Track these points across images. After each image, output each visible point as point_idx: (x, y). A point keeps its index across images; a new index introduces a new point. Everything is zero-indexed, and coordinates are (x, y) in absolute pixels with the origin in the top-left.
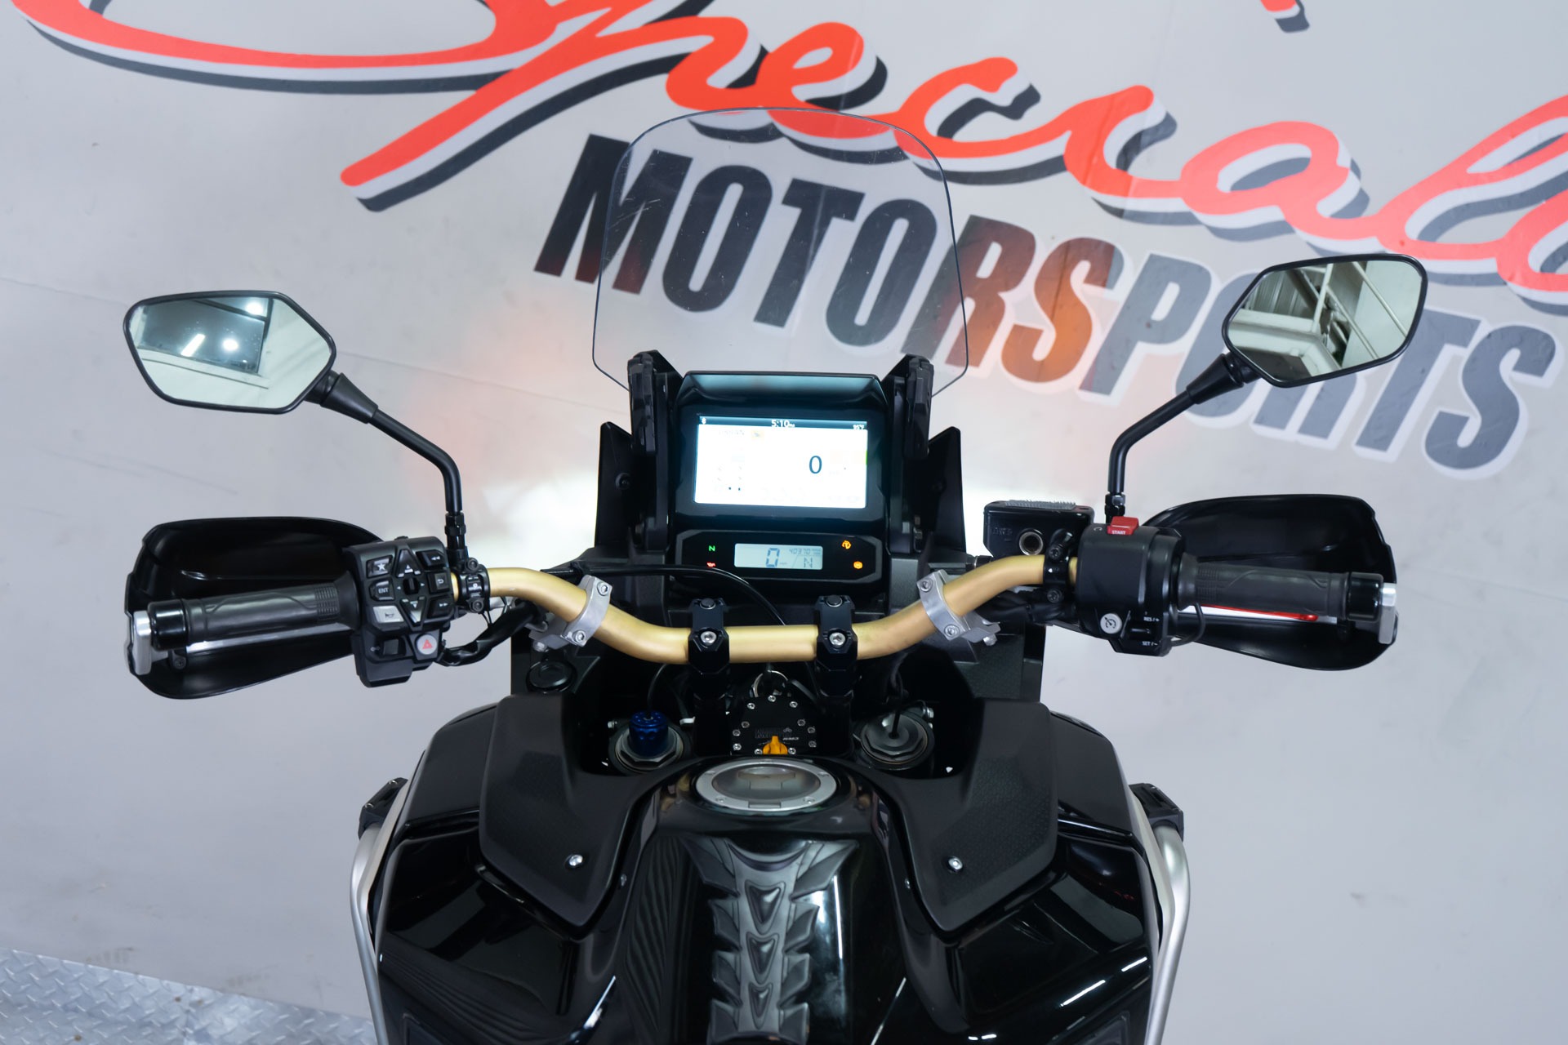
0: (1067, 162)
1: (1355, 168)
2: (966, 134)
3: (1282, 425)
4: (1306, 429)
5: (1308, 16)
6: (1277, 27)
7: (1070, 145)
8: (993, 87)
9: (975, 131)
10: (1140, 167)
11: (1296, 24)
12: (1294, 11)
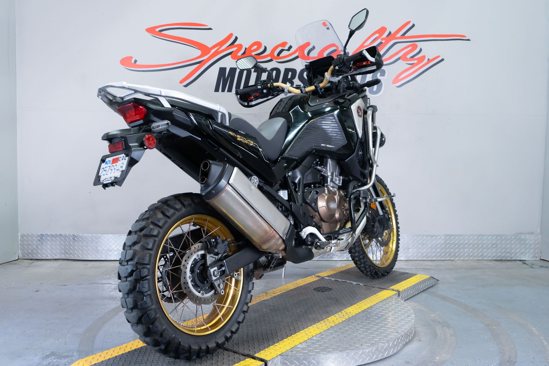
0: (299, 56)
7: (299, 54)
9: (283, 54)
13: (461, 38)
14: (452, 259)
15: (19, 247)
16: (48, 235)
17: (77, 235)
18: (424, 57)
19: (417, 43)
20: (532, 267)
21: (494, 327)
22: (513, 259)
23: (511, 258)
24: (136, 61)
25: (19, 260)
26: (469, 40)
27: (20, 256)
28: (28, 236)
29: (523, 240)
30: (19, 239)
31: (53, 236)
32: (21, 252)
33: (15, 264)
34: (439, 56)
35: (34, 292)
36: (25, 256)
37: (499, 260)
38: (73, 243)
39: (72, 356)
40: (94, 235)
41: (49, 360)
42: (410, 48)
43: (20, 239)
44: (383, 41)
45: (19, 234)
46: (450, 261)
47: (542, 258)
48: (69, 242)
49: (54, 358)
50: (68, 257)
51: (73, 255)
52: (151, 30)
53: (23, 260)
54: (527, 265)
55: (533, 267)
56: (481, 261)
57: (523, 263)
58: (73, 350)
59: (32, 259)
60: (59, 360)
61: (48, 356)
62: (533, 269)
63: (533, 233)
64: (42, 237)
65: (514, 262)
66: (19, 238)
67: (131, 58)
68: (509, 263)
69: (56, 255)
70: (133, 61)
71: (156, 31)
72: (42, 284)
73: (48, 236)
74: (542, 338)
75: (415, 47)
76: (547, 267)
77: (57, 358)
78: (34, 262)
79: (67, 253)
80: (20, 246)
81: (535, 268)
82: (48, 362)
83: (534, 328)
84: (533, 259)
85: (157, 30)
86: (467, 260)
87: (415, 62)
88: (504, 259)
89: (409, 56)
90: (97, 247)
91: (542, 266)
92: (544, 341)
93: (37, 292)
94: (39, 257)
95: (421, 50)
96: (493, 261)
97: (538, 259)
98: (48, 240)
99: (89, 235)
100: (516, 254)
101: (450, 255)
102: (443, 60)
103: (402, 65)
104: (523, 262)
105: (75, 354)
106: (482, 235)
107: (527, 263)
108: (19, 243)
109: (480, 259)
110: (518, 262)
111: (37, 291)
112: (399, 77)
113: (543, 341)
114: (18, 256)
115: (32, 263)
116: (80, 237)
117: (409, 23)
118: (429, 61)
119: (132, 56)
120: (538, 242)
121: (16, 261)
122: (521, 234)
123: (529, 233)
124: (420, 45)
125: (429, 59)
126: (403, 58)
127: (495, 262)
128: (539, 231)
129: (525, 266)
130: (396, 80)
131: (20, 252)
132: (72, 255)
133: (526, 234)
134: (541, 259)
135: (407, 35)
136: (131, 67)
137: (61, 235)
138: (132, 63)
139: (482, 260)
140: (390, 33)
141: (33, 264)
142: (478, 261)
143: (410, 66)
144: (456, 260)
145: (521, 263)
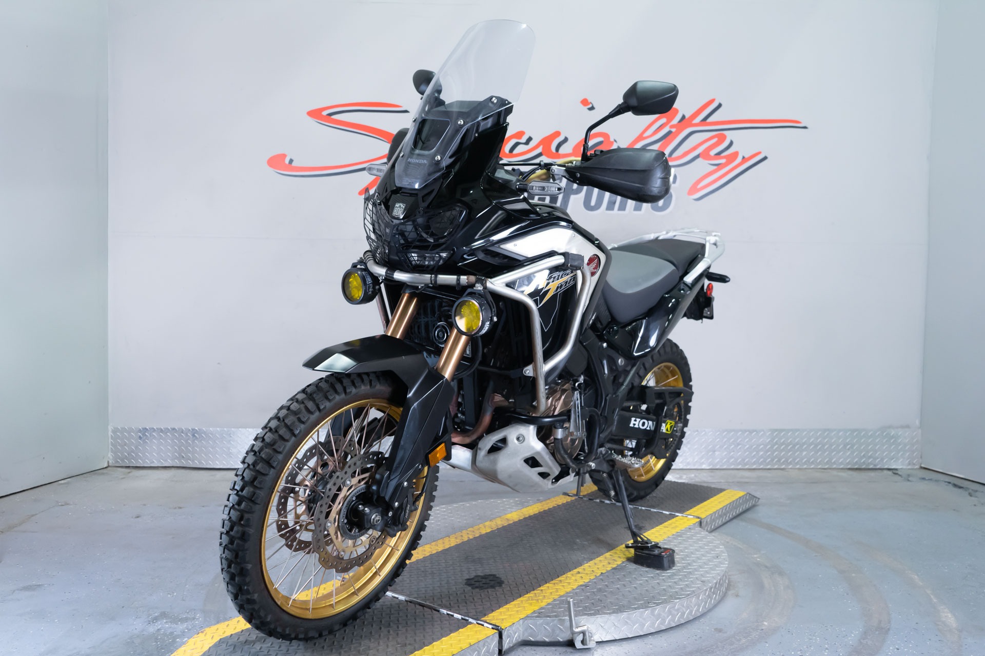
0: (543, 153)
1: (615, 141)
2: (516, 151)
3: (613, 209)
4: (620, 209)
5: (595, 106)
6: (588, 111)
7: (543, 149)
8: (520, 138)
9: (517, 151)
10: (562, 151)
11: (592, 108)
12: (590, 106)
13: (794, 125)
14: (783, 467)
15: (110, 448)
16: (153, 428)
17: (199, 429)
18: (736, 154)
19: (725, 132)
20: (908, 480)
21: (853, 575)
22: (878, 467)
23: (875, 465)
24: (291, 161)
25: (109, 468)
26: (805, 128)
27: (110, 462)
28: (124, 430)
29: (893, 437)
30: (110, 436)
31: (161, 431)
32: (112, 456)
33: (103, 474)
34: (759, 153)
35: (132, 517)
36: (118, 461)
37: (857, 469)
38: (193, 441)
39: (194, 619)
40: (225, 429)
41: (158, 625)
42: (715, 140)
43: (112, 435)
44: (673, 130)
45: (110, 428)
46: (780, 471)
47: (923, 466)
48: (186, 441)
49: (167, 622)
50: (184, 463)
51: (193, 461)
52: (315, 114)
53: (115, 469)
54: (900, 477)
55: (910, 479)
56: (829, 471)
57: (894, 473)
58: (195, 610)
59: (129, 467)
60: (174, 626)
61: (156, 619)
62: (909, 483)
63: (908, 427)
64: (145, 432)
65: (880, 471)
66: (110, 433)
67: (284, 156)
68: (872, 474)
69: (166, 461)
70: (287, 161)
71: (323, 116)
72: (145, 505)
73: (154, 430)
74: (929, 592)
75: (722, 138)
76: (931, 480)
77: (171, 622)
78: (132, 472)
79: (183, 457)
80: (110, 446)
81: (913, 481)
82: (157, 628)
83: (916, 576)
84: (909, 467)
85: (325, 113)
86: (806, 469)
87: (723, 161)
88: (863, 467)
89: (713, 153)
90: (229, 449)
91: (924, 479)
92: (932, 597)
93: (138, 519)
94: (140, 463)
95: (731, 143)
96: (846, 470)
97: (917, 467)
98: (155, 437)
99: (218, 429)
100: (882, 459)
101: (779, 461)
102: (765, 158)
103: (702, 166)
104: (894, 471)
105: (198, 615)
106: (828, 430)
107: (900, 473)
108: (110, 442)
109: (826, 467)
110: (885, 472)
111: (138, 517)
112: (698, 185)
113: (930, 597)
114: (108, 462)
115: (129, 473)
116: (205, 433)
117: (712, 101)
118: (744, 160)
119: (286, 153)
120: (917, 441)
121: (105, 469)
122: (890, 427)
123: (902, 427)
124: (730, 135)
125: (744, 158)
126: (705, 155)
127: (850, 472)
128: (917, 422)
129: (897, 478)
130: (693, 189)
131: (110, 455)
132: (190, 460)
133: (897, 428)
134: (922, 468)
135: (710, 120)
136: (284, 170)
137: (174, 429)
138: (285, 164)
139: (830, 469)
140: (684, 117)
141: (131, 474)
142: (823, 470)
143: (715, 167)
144: (789, 469)
145: (890, 473)
